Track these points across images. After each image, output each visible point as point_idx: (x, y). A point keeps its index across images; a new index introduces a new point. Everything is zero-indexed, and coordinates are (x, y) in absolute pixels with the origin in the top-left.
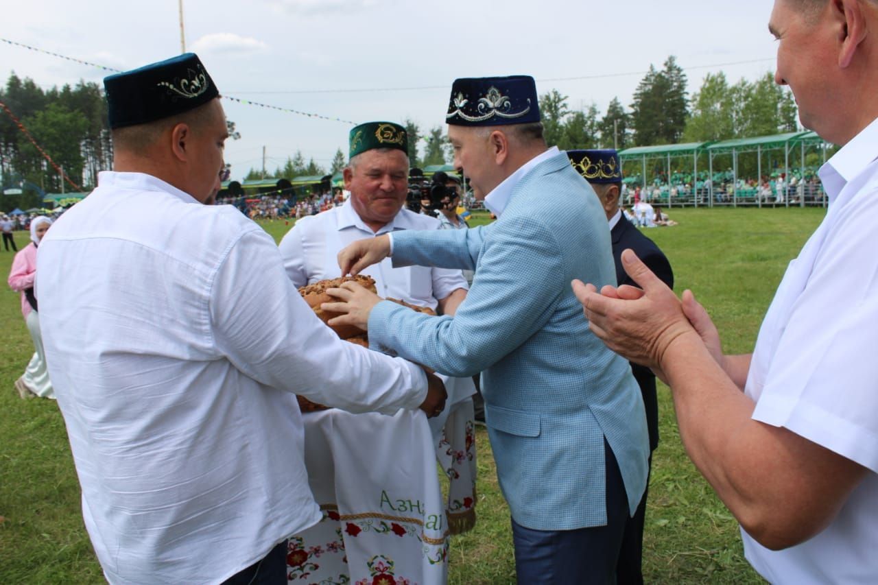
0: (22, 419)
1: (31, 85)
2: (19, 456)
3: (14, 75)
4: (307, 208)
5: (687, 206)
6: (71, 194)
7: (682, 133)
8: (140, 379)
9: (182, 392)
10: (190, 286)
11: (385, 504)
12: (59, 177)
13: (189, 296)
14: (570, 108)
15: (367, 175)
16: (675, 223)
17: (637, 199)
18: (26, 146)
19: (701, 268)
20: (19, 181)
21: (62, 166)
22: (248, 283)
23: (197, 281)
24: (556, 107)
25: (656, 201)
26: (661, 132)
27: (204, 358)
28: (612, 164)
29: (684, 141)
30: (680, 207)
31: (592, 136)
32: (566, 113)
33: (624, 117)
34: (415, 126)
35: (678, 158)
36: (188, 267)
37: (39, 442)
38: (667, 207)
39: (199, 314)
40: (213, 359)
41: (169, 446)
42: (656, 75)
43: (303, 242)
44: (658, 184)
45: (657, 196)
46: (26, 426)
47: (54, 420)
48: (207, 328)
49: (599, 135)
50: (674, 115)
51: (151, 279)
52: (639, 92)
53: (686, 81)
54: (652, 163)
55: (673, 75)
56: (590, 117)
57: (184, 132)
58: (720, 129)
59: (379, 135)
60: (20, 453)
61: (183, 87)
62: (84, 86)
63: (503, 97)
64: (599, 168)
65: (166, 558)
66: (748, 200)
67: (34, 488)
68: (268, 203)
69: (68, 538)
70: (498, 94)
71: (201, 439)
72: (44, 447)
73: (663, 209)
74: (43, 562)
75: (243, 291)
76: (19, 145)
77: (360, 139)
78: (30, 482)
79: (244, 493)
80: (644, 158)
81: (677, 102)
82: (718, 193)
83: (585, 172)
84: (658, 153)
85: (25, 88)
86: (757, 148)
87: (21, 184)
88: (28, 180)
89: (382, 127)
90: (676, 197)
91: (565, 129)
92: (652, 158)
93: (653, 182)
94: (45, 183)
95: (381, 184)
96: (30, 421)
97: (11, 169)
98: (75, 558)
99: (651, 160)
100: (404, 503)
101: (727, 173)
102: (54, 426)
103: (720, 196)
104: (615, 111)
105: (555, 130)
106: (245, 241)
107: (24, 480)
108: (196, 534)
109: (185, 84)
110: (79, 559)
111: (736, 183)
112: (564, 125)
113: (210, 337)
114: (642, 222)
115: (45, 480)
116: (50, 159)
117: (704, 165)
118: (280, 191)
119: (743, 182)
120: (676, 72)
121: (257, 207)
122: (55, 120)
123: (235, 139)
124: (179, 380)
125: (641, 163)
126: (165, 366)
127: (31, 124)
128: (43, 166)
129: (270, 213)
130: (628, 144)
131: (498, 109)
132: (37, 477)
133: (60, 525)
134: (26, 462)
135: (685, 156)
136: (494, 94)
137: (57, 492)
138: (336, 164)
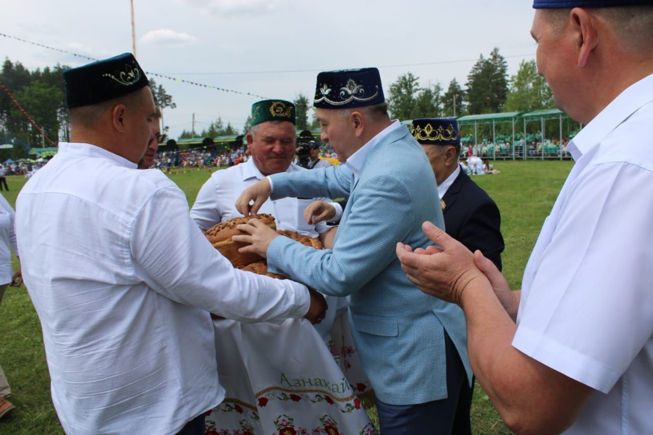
0: (10, 318)
1: (20, 67)
2: (7, 345)
3: (8, 60)
4: (225, 160)
5: (507, 159)
6: (50, 148)
7: (504, 105)
8: (79, 299)
9: (111, 308)
10: (115, 230)
11: (284, 382)
12: (41, 136)
13: (114, 238)
14: (421, 86)
15: (263, 140)
16: (498, 172)
17: (469, 154)
18: (16, 112)
19: (517, 206)
20: (11, 139)
21: (43, 128)
22: (158, 228)
23: (120, 227)
24: (410, 85)
25: (484, 155)
26: (488, 104)
27: (128, 283)
28: (450, 129)
29: (506, 111)
30: (502, 159)
31: (437, 107)
32: (418, 90)
33: (461, 93)
34: (306, 99)
35: (500, 124)
36: (114, 216)
37: (22, 335)
38: (492, 159)
39: (122, 251)
40: (135, 284)
41: (103, 348)
42: (485, 62)
43: (217, 189)
44: (486, 143)
45: (485, 152)
46: (13, 323)
47: (34, 319)
48: (128, 261)
49: (442, 106)
50: (498, 92)
51: (87, 224)
52: (472, 74)
53: (506, 66)
54: (481, 127)
55: (497, 62)
56: (435, 93)
57: (123, 111)
58: (532, 102)
59: (272, 110)
60: (8, 343)
61: (121, 78)
62: (60, 69)
63: (358, 86)
64: (439, 133)
65: (106, 431)
66: (552, 155)
67: (17, 370)
68: (196, 156)
69: (43, 408)
70: (354, 84)
71: (127, 342)
72: (26, 339)
73: (490, 161)
74: (23, 427)
75: (154, 234)
76: (11, 112)
77: (258, 113)
78: (15, 365)
79: (164, 384)
80: (476, 124)
81: (500, 82)
82: (530, 149)
83: (428, 135)
84: (486, 120)
85: (16, 70)
86: (559, 116)
87: (13, 141)
88: (18, 138)
89: (275, 104)
90: (499, 152)
91: (417, 102)
92: (482, 123)
93: (482, 141)
94: (30, 140)
95: (273, 148)
96: (16, 319)
97: (5, 130)
98: (48, 424)
99: (480, 125)
100: (298, 381)
101: (537, 135)
102: (34, 323)
103: (532, 152)
104: (454, 88)
105: (410, 102)
106: (158, 196)
107: (10, 364)
108: (127, 414)
109: (123, 75)
110: (50, 425)
111: (544, 142)
112: (416, 99)
113: (131, 268)
114: (474, 171)
115: (26, 364)
116: (34, 122)
117: (519, 128)
118: (205, 147)
119: (548, 141)
120: (499, 59)
121: (188, 158)
122: (38, 93)
123: (172, 108)
124: (109, 298)
125: (473, 127)
126: (98, 289)
127: (20, 96)
128: (29, 127)
129: (197, 163)
130: (464, 113)
131: (355, 95)
132: (20, 362)
133: (36, 398)
134: (12, 350)
135: (506, 122)
136: (351, 84)
137: (35, 374)
138: (247, 127)
